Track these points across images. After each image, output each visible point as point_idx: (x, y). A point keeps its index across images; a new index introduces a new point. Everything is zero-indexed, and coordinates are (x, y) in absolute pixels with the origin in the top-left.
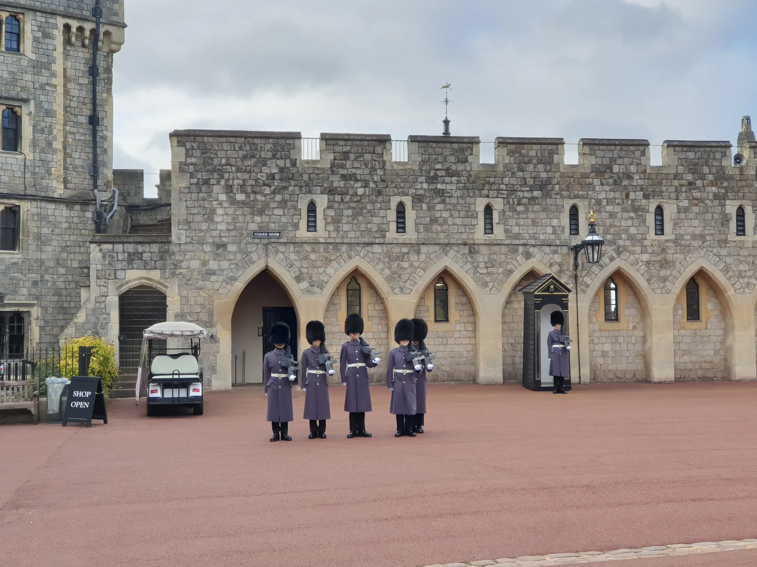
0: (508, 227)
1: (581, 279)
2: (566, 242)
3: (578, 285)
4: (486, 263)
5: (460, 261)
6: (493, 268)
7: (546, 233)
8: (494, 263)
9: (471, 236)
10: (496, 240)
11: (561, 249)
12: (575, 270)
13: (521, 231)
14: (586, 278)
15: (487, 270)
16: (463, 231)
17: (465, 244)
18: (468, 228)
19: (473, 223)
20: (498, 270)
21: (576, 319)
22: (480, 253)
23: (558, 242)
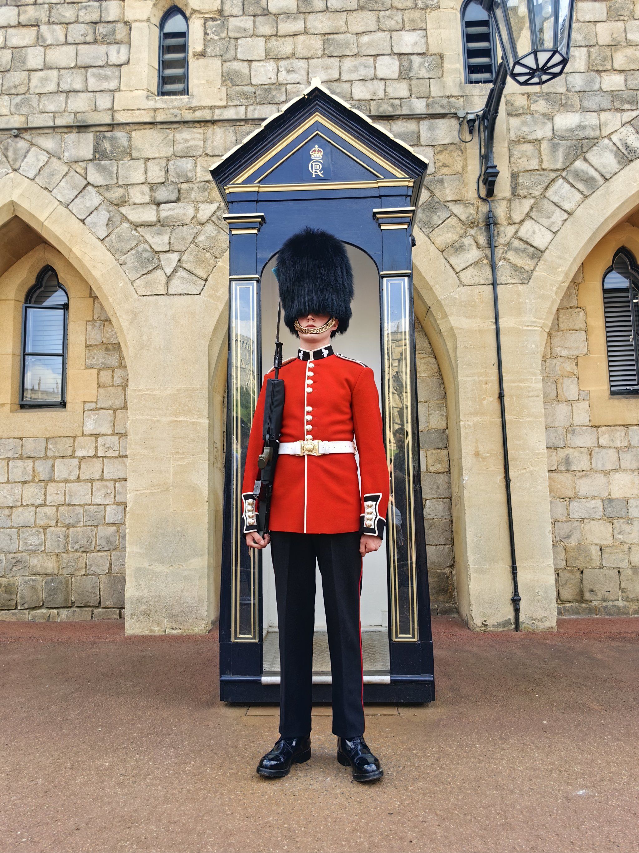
0: (235, 65)
1: (510, 231)
2: (450, 105)
3: (499, 252)
4: (153, 187)
5: (63, 183)
6: (180, 204)
7: (375, 78)
8: (184, 186)
9: (104, 102)
10: (194, 109)
11: (431, 128)
12: (484, 200)
13: (283, 77)
14: (528, 224)
15: (158, 212)
16: (78, 86)
17: (82, 128)
18: (94, 75)
19: (114, 59)
20: (197, 209)
21: (495, 378)
22: (135, 154)
23: (420, 107)
